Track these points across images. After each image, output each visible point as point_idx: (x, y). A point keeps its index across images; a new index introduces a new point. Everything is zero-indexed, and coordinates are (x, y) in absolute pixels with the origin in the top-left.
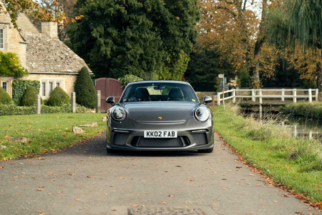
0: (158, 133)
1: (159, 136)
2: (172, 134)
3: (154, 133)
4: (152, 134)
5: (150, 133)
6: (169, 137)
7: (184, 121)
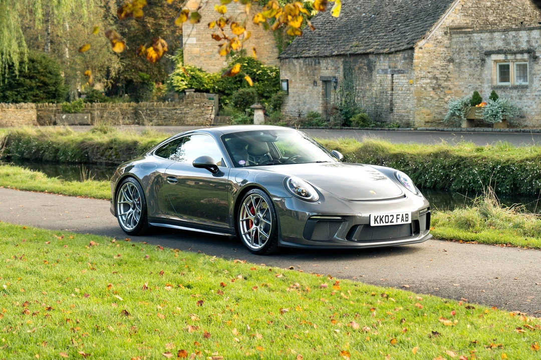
1: (391, 222)
2: (406, 218)
3: (384, 217)
4: (381, 220)
5: (379, 217)
6: (403, 223)
7: (405, 196)
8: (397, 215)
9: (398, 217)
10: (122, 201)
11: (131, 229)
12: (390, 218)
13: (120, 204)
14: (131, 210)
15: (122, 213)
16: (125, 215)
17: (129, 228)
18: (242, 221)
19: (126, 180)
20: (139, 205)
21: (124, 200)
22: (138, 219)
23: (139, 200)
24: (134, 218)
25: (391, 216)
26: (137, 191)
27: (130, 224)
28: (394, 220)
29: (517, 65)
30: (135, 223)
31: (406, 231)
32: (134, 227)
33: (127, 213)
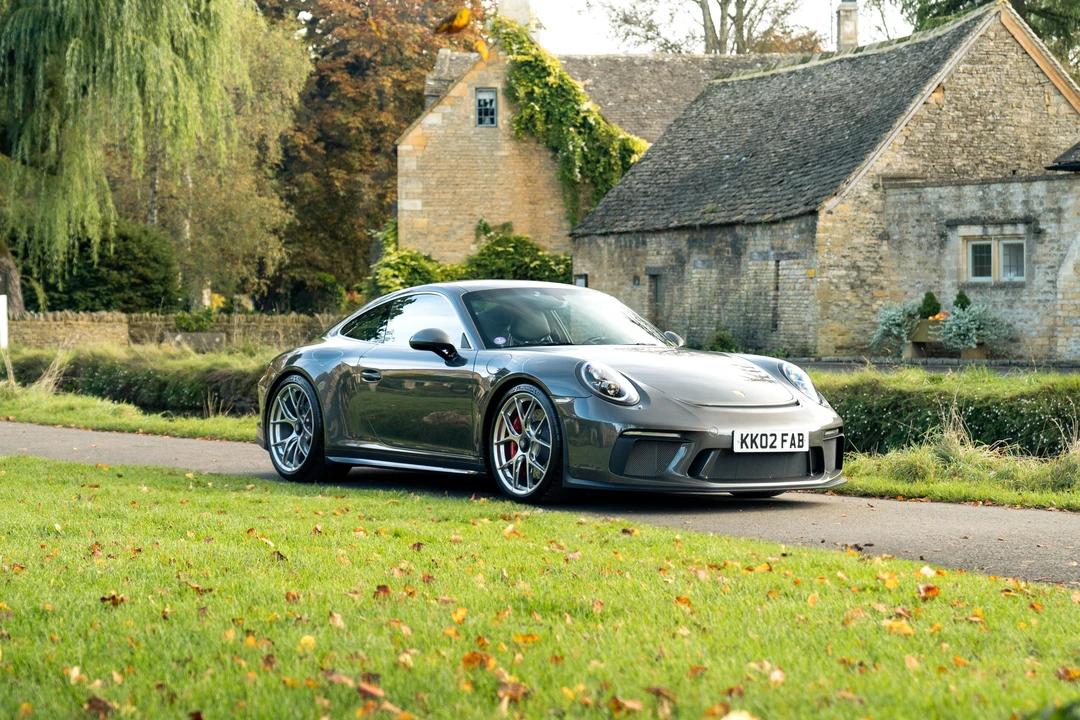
0: (769, 437)
1: (771, 447)
2: (800, 441)
3: (759, 437)
4: (753, 441)
5: (749, 437)
6: (793, 449)
7: (797, 404)
8: (783, 435)
9: (785, 438)
10: (278, 420)
11: (294, 469)
12: (771, 440)
13: (274, 425)
14: (294, 435)
15: (278, 440)
16: (282, 444)
17: (290, 469)
18: (498, 445)
19: (288, 380)
20: (309, 424)
21: (283, 417)
22: (306, 452)
23: (309, 416)
24: (299, 450)
25: (771, 435)
26: (306, 400)
27: (292, 462)
28: (778, 443)
29: (1005, 246)
30: (301, 457)
31: (798, 465)
32: (300, 466)
33: (288, 440)
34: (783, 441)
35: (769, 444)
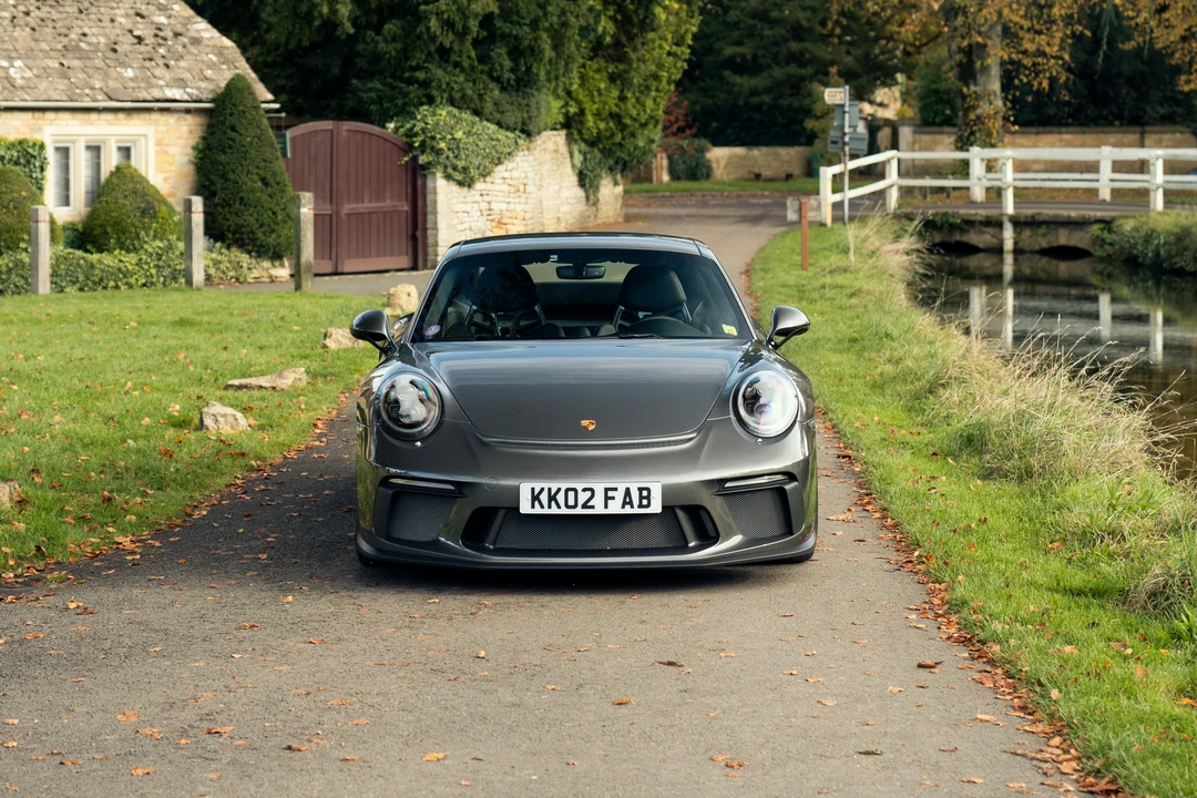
0: (580, 492)
1: (585, 506)
2: (641, 498)
3: (562, 494)
5: (546, 492)
6: (628, 510)
7: (690, 440)
8: (608, 490)
9: (610, 494)
12: (584, 496)
25: (584, 490)
28: (597, 502)
34: (607, 498)
35: (581, 502)
